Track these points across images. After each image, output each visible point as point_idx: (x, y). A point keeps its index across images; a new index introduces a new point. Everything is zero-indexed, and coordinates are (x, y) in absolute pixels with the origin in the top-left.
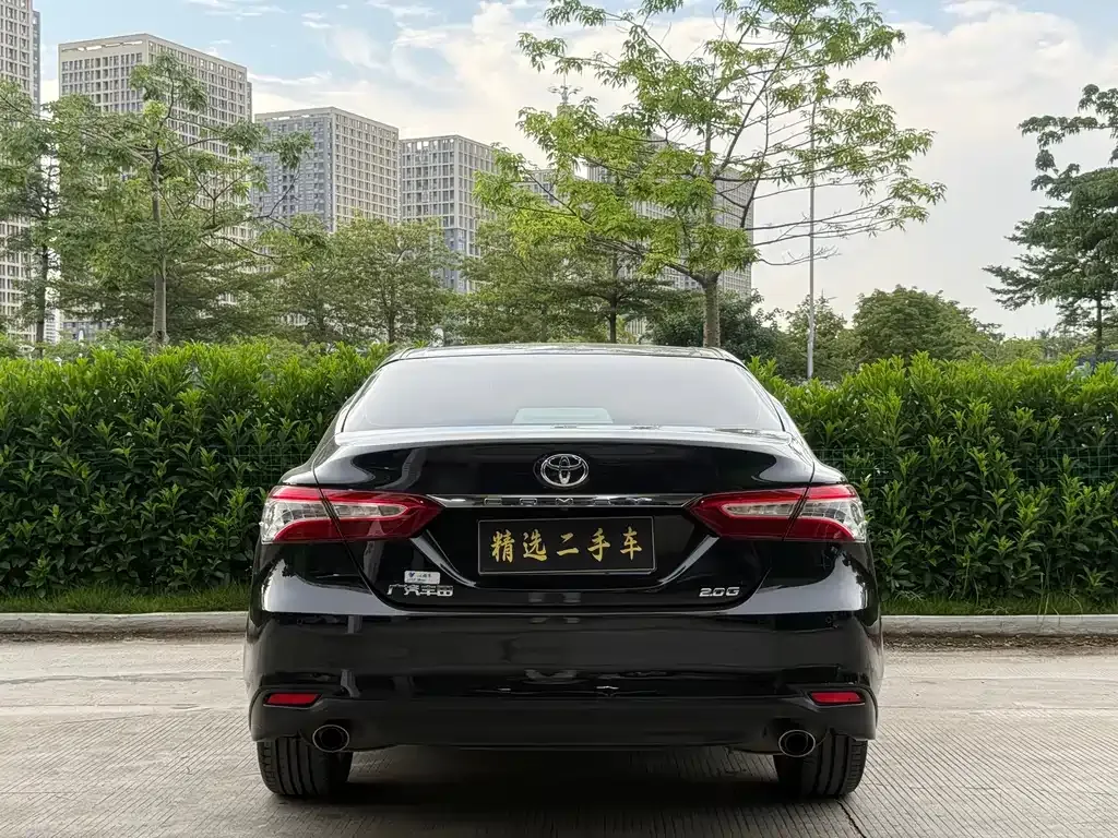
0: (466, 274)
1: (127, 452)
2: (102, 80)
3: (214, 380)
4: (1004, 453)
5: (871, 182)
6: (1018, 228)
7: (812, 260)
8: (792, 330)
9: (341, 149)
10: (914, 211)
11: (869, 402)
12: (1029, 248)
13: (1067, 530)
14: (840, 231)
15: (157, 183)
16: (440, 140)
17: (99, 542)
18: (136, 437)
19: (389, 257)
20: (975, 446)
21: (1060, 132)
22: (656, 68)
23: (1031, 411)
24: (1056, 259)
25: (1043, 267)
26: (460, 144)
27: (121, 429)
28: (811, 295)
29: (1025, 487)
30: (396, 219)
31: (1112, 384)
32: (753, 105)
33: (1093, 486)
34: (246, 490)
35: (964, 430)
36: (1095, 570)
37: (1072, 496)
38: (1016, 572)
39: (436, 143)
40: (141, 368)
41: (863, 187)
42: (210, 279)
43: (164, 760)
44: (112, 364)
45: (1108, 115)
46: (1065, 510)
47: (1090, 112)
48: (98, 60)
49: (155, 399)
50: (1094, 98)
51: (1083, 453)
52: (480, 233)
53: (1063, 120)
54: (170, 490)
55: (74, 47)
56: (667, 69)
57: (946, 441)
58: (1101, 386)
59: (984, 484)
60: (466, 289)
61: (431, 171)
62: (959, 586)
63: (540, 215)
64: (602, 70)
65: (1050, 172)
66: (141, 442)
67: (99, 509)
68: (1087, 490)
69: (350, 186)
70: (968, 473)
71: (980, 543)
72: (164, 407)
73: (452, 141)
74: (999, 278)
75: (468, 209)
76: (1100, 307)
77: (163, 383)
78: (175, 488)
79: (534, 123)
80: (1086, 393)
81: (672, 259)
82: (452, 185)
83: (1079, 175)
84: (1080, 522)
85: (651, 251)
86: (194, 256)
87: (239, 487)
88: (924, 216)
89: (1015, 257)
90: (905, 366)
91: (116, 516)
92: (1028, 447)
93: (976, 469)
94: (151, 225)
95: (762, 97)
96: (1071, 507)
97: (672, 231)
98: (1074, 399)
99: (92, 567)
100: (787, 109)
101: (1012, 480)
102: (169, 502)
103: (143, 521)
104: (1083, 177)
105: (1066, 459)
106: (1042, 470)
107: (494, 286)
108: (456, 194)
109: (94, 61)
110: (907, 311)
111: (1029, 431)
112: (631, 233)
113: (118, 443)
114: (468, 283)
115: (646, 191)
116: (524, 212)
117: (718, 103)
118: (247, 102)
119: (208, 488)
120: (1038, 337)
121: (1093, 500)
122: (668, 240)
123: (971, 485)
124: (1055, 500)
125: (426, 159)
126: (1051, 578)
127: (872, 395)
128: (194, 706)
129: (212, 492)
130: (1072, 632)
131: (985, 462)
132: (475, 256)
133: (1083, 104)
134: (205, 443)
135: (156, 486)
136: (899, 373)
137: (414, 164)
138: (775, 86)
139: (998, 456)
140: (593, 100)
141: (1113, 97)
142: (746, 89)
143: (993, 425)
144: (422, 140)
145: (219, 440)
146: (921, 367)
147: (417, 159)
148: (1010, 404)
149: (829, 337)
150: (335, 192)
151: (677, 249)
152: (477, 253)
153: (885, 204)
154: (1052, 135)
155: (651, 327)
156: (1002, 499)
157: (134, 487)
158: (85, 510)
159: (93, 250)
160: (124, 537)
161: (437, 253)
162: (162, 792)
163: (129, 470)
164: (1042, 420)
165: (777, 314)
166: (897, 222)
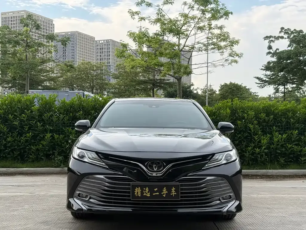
0: (113, 77)
1: (17, 123)
2: (13, 23)
3: (42, 104)
4: (258, 126)
5: (223, 52)
6: (263, 66)
7: (207, 73)
8: (202, 93)
9: (79, 43)
10: (235, 61)
11: (222, 111)
12: (266, 72)
13: (274, 147)
14: (215, 66)
15: (27, 50)
16: (107, 40)
17: (9, 148)
18: (20, 120)
19: (92, 72)
20: (250, 123)
21: (274, 40)
22: (165, 20)
23: (265, 114)
24: (273, 75)
25: (269, 77)
26: (112, 42)
27: (16, 117)
28: (207, 84)
29: (263, 135)
30: (94, 62)
31: (287, 107)
32: (191, 31)
33: (281, 134)
34: (51, 134)
35: (247, 119)
36: (282, 158)
37: (276, 137)
38: (261, 158)
39: (105, 41)
40: (21, 100)
41: (221, 53)
42: (42, 78)
43: (26, 207)
44: (13, 99)
45: (287, 35)
46: (274, 141)
47: (282, 34)
48: (12, 17)
49: (25, 109)
50: (283, 31)
51: (279, 126)
52: (117, 66)
53: (275, 37)
54: (29, 134)
55: (5, 13)
56: (168, 21)
57: (242, 122)
58: (284, 108)
59: (252, 134)
60: (113, 81)
61: (104, 49)
62: (245, 162)
63: (133, 60)
64: (150, 21)
65: (271, 51)
66: (21, 121)
67: (9, 139)
68: (280, 136)
69: (81, 53)
70: (248, 131)
71: (251, 150)
72: (28, 111)
73: (110, 41)
74: (258, 80)
75: (114, 60)
76: (285, 88)
77: (27, 104)
78: (30, 134)
79: (132, 35)
80: (280, 110)
81: (169, 73)
82: (110, 53)
83: (279, 51)
84: (278, 145)
85: (163, 70)
86: (37, 71)
87: (48, 133)
88: (237, 62)
89: (262, 74)
90: (231, 102)
91: (14, 141)
92: (264, 124)
93: (250, 130)
94: (25, 62)
95: (194, 29)
96: (276, 140)
97: (169, 65)
98: (277, 111)
99: (7, 155)
100: (200, 32)
101: (260, 133)
102: (29, 137)
103: (21, 143)
104: (280, 52)
105: (274, 127)
106: (268, 130)
107: (121, 81)
108: (111, 56)
109: (11, 17)
110: (233, 89)
111: (265, 119)
112: (158, 65)
113: (14, 121)
114: (114, 80)
115: (162, 54)
116: (129, 59)
117: (182, 30)
118: (53, 29)
119: (40, 134)
120: (268, 96)
121: (282, 139)
122: (168, 67)
123: (249, 134)
124: (271, 139)
125: (102, 46)
126: (270, 160)
127: (222, 109)
128: (35, 193)
129: (41, 135)
130: (275, 174)
131: (252, 128)
132: (116, 73)
133: (280, 32)
134: (39, 121)
135: (25, 133)
136: (230, 104)
137: (99, 47)
138: (198, 26)
139: (256, 126)
140: (148, 29)
141: (288, 30)
142: (190, 26)
143: (255, 118)
144: (102, 40)
145: (43, 120)
146: (236, 102)
147: (100, 46)
148: (259, 112)
149: (212, 95)
150: (77, 55)
151: (171, 70)
152: (116, 72)
153: (227, 58)
154: (272, 41)
155: (164, 92)
156: (257, 138)
157: (19, 133)
158: (5, 140)
159: (9, 68)
160: (16, 147)
161: (105, 71)
162: (25, 216)
163: (18, 129)
164: (268, 117)
165: (198, 89)
166: (230, 63)
